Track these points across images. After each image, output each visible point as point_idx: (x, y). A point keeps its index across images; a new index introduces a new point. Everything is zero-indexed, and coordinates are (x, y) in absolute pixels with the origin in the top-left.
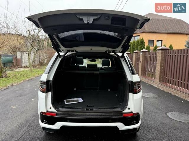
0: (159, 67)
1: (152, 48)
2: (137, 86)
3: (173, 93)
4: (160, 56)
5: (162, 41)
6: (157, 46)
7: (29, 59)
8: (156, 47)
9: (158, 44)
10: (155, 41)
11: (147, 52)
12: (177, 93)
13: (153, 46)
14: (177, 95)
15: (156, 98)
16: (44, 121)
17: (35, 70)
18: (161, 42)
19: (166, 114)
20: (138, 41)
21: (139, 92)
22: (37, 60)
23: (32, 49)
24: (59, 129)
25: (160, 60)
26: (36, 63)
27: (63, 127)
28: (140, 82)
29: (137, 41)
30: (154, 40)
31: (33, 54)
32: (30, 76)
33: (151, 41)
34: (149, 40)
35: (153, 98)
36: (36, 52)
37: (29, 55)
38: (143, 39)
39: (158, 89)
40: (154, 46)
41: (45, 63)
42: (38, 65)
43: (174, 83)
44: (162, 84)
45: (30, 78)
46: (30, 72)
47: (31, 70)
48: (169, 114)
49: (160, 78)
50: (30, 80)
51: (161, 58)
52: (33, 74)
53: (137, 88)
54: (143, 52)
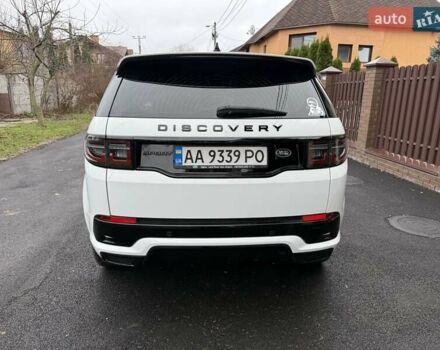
0: (368, 111)
1: (347, 66)
2: (337, 147)
3: (399, 175)
4: (373, 83)
5: (371, 47)
6: (360, 60)
7: (32, 94)
8: (357, 64)
9: (362, 56)
10: (355, 48)
11: (338, 73)
12: (408, 174)
13: (350, 61)
14: (407, 178)
15: (360, 186)
16: (105, 239)
17: (49, 122)
18: (368, 50)
19: (386, 220)
20: (315, 47)
21: (341, 163)
22: (52, 98)
23: (38, 66)
24: (145, 254)
25: (372, 94)
26: (51, 106)
27: (155, 251)
28: (344, 136)
29: (312, 46)
30: (351, 46)
31: (39, 82)
32: (40, 139)
33: (345, 49)
34: (340, 45)
35: (354, 186)
36: (48, 76)
37: (31, 84)
38: (327, 40)
39: (363, 165)
40: (352, 60)
41: (73, 105)
42: (55, 110)
43: (403, 150)
44: (372, 152)
45: (40, 144)
46: (37, 130)
47: (41, 124)
48: (393, 222)
49: (368, 140)
50: (42, 147)
51: (375, 88)
52: (47, 132)
53: (337, 152)
54: (328, 73)
